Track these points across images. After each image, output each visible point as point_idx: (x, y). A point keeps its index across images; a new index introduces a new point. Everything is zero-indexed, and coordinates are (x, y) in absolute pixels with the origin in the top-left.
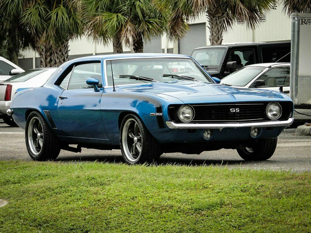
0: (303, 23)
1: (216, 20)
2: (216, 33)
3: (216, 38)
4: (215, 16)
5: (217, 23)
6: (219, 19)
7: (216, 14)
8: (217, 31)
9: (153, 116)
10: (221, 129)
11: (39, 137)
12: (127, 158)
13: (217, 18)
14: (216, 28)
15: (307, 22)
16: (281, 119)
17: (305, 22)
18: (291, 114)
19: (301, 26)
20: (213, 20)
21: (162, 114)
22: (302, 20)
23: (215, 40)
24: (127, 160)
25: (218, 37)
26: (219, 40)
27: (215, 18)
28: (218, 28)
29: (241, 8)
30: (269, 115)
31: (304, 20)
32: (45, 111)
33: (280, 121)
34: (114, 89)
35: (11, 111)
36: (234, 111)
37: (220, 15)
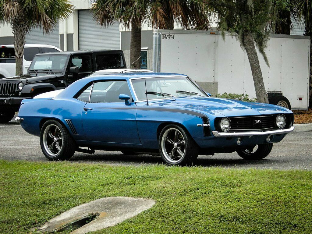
0: (164, 38)
1: (20, 27)
2: (20, 38)
3: (20, 43)
4: (20, 24)
5: (21, 30)
6: (23, 26)
7: (21, 22)
8: (21, 37)
9: (199, 127)
10: (250, 137)
11: (56, 141)
12: (167, 160)
13: (21, 26)
14: (21, 34)
15: (167, 37)
16: (285, 128)
17: (166, 37)
18: (292, 123)
19: (162, 40)
20: (17, 27)
21: (209, 125)
22: (163, 35)
23: (19, 44)
24: (167, 162)
25: (22, 42)
26: (22, 44)
27: (20, 25)
28: (22, 34)
29: (45, 18)
30: (278, 124)
31: (164, 36)
32: (66, 120)
33: (285, 129)
34: (147, 103)
35: (20, 119)
36: (258, 122)
37: (24, 23)
